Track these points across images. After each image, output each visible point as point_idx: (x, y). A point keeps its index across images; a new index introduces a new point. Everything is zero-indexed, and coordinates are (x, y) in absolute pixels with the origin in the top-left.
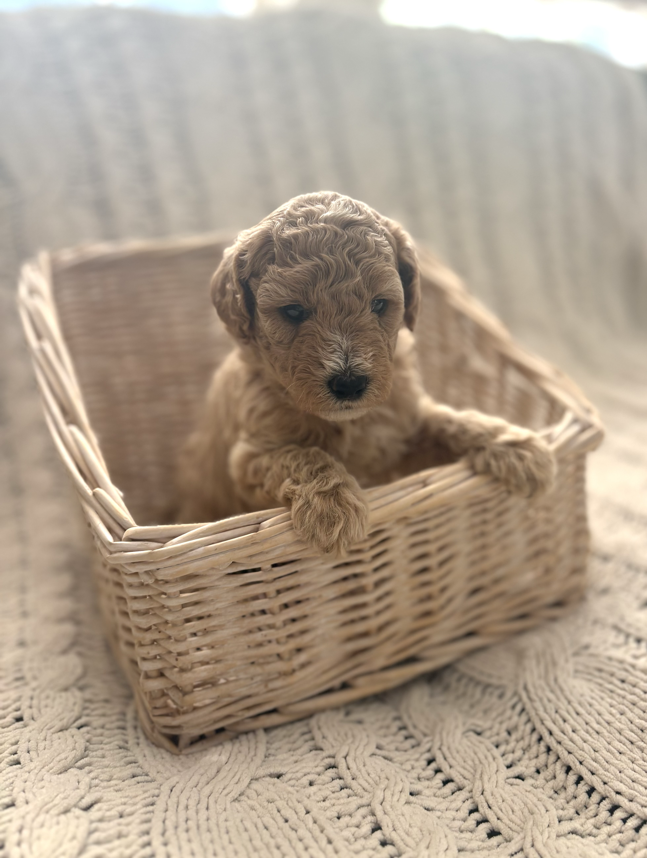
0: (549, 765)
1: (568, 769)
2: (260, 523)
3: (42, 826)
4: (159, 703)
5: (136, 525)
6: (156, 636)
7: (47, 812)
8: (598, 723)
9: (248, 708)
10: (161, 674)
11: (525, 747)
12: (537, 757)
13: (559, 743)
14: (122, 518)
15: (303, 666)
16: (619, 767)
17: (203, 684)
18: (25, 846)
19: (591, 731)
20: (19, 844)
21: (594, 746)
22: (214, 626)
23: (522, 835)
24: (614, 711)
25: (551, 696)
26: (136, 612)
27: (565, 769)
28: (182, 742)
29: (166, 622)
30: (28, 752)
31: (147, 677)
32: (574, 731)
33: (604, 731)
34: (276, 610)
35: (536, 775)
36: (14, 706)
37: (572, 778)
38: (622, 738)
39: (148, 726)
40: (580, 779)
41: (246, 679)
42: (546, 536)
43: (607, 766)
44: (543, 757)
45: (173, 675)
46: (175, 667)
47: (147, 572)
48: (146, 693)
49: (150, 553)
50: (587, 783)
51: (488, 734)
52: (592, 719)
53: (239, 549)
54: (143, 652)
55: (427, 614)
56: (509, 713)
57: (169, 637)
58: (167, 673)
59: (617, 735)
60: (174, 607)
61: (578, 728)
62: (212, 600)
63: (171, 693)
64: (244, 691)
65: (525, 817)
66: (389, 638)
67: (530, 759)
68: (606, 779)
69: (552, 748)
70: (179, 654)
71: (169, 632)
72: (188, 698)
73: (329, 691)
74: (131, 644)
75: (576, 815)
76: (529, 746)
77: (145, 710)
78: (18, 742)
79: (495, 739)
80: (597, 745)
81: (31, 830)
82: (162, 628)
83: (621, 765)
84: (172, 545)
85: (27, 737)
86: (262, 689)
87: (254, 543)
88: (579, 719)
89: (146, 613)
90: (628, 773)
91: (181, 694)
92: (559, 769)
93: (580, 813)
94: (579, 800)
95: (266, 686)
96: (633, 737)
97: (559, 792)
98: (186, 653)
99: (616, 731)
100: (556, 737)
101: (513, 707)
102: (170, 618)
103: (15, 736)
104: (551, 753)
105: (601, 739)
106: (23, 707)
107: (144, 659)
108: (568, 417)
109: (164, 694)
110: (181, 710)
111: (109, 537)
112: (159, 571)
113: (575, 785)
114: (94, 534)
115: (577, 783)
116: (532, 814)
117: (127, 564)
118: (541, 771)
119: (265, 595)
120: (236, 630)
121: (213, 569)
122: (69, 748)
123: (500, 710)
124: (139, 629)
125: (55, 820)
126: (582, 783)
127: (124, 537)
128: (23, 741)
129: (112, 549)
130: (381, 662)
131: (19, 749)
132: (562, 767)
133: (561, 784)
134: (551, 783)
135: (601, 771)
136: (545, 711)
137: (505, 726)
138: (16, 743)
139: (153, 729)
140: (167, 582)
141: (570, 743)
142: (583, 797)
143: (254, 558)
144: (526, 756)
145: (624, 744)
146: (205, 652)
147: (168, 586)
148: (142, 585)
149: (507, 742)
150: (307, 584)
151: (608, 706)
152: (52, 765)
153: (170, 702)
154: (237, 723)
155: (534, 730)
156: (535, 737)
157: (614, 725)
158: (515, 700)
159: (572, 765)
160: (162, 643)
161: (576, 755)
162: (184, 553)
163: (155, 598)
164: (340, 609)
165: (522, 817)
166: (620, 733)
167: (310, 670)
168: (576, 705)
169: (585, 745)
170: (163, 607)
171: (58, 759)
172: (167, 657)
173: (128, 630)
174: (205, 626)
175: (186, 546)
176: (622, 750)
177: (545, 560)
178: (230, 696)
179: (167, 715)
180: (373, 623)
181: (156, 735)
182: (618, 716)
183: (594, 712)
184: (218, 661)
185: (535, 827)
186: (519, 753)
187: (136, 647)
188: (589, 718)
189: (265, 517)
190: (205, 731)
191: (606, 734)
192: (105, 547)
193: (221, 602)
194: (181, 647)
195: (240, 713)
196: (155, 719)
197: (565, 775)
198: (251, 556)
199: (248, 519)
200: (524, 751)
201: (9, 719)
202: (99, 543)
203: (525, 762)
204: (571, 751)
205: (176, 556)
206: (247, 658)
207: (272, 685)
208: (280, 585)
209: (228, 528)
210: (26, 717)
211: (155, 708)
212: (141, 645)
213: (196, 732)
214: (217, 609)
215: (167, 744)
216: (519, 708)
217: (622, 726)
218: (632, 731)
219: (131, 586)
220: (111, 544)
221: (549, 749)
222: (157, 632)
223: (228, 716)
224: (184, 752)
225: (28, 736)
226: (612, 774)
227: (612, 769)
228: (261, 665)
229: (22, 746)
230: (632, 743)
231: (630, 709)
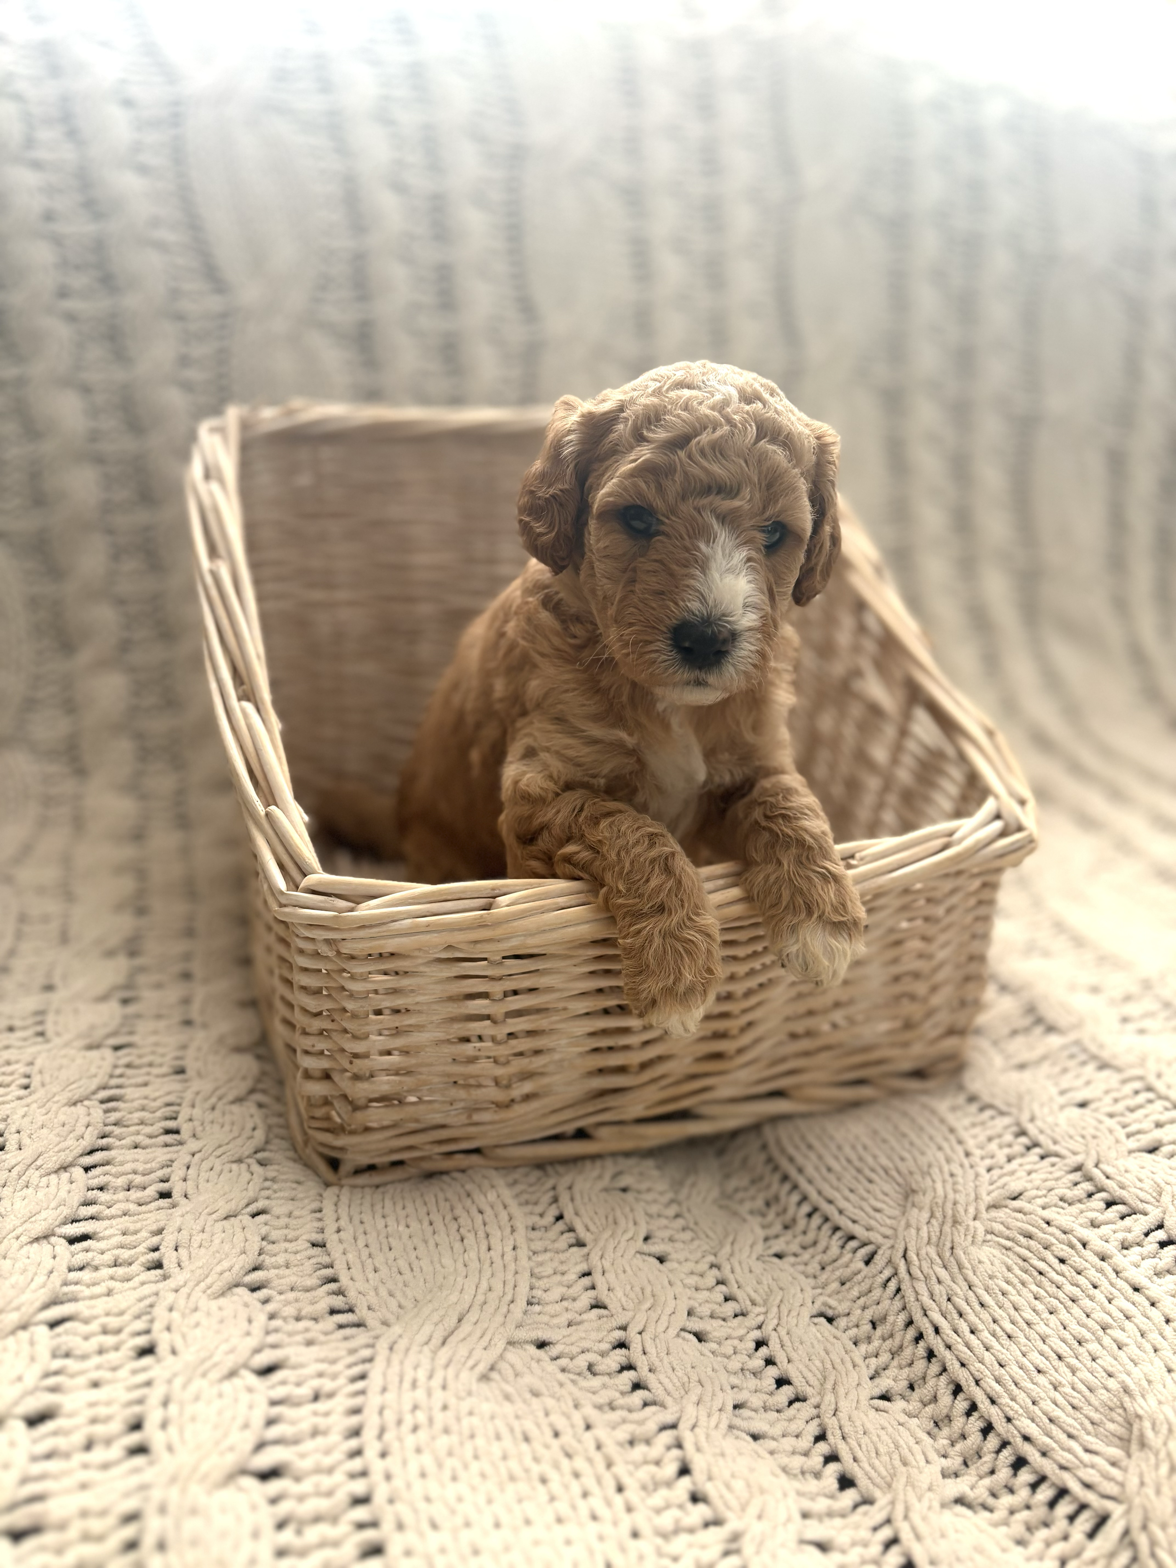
0: (928, 1378)
1: (957, 1390)
2: (494, 897)
3: (197, 1398)
4: (320, 1112)
5: (321, 871)
6: (326, 1025)
7: (204, 1375)
8: (1013, 1322)
9: (440, 1142)
10: (327, 1076)
11: (894, 1349)
12: (911, 1364)
13: (949, 1347)
14: (300, 856)
15: (528, 1098)
16: (1034, 1394)
17: (384, 1099)
18: (172, 1430)
19: (1000, 1332)
20: (164, 1425)
21: (1001, 1357)
22: (410, 1026)
23: (889, 1497)
24: (1040, 1307)
25: (943, 1274)
26: (304, 988)
27: (952, 1387)
28: (345, 1169)
29: (344, 1010)
30: (176, 1250)
31: (308, 1075)
32: (972, 1332)
33: (1020, 1335)
34: (500, 1017)
35: (908, 1392)
36: (160, 1174)
37: (962, 1405)
38: (1045, 1348)
39: (299, 1138)
40: (973, 1408)
41: (444, 1102)
42: (916, 975)
43: (1016, 1391)
44: (921, 1365)
45: (344, 1083)
46: (346, 1071)
47: (327, 941)
48: (303, 1097)
49: (335, 916)
50: (982, 1417)
51: (842, 1322)
52: (1004, 1315)
53: (460, 930)
54: (306, 1043)
55: (718, 1056)
56: (877, 1293)
57: (345, 1031)
58: (336, 1077)
59: (1040, 1343)
60: (358, 992)
61: (981, 1326)
62: (412, 991)
63: (337, 1104)
64: (438, 1119)
65: (894, 1468)
66: (654, 1081)
67: (901, 1368)
68: (1011, 1414)
69: (936, 1353)
70: (356, 1056)
71: (347, 1025)
72: (359, 1116)
73: (557, 1138)
74: (289, 1024)
75: (963, 1467)
76: (901, 1347)
77: (299, 1114)
78: (163, 1229)
79: (853, 1332)
80: (1004, 1356)
81: (182, 1405)
82: (336, 1017)
83: (1035, 1391)
84: (367, 910)
85: (178, 1223)
86: (463, 1119)
87: (482, 925)
88: (985, 1315)
89: (317, 992)
90: (1045, 1407)
91: (350, 1108)
92: (943, 1387)
93: (969, 1463)
94: (969, 1442)
95: (470, 1117)
96: (1063, 1349)
97: (940, 1424)
98: (366, 1056)
99: (1038, 1337)
100: (945, 1337)
101: (885, 1285)
102: (350, 1005)
103: (157, 1221)
104: (934, 1360)
105: (1014, 1347)
106: (175, 1178)
107: (307, 1052)
108: (989, 806)
109: (327, 1102)
110: (348, 1128)
111: (280, 882)
112: (344, 943)
113: (965, 1418)
114: (260, 871)
115: (968, 1414)
116: (905, 1464)
117: (301, 924)
118: (916, 1387)
119: (485, 995)
120: (440, 1035)
121: (420, 950)
122: (234, 1251)
123: (865, 1287)
124: (305, 1011)
125: (215, 1390)
126: (976, 1414)
127: (302, 886)
128: (171, 1230)
129: (283, 901)
130: (637, 1110)
131: (164, 1243)
132: (948, 1384)
133: (945, 1411)
134: (929, 1409)
135: (1005, 1400)
136: (932, 1296)
137: (868, 1314)
138: (160, 1232)
139: (306, 1142)
140: (352, 957)
141: (966, 1349)
142: (975, 1438)
143: (479, 946)
144: (895, 1363)
145: (1047, 1358)
146: (395, 1059)
147: (353, 963)
148: (317, 955)
149: (869, 1339)
150: (549, 990)
151: (1031, 1297)
152: (209, 1280)
153: (333, 1113)
154: (422, 1159)
155: (910, 1323)
156: (911, 1333)
157: (1037, 1327)
158: (887, 1273)
159: (963, 1383)
160: (335, 1036)
161: (972, 1368)
162: (384, 924)
163: (334, 975)
164: (591, 1030)
165: (889, 1467)
166: (1044, 1342)
167: (534, 1105)
168: (981, 1292)
169: (987, 1354)
170: (343, 989)
171: (219, 1268)
172: (338, 1056)
173: (290, 1006)
174: (397, 1025)
175: (388, 915)
176: (1041, 1366)
177: (908, 1008)
178: (417, 1121)
179: (327, 1130)
180: (634, 1058)
181: (308, 1151)
182: (1046, 1315)
183: (1008, 1305)
184: (409, 1073)
185: (909, 1488)
186: (885, 1357)
187: (298, 1033)
188: (999, 1313)
189: (505, 890)
190: (376, 1161)
191: (1023, 1340)
192: (273, 894)
193: (425, 994)
194: (359, 1047)
195: (428, 1147)
196: (311, 1132)
197: (952, 1397)
198: (476, 942)
199: (477, 889)
200: (894, 1354)
201: (151, 1191)
202: (265, 886)
203: (892, 1372)
204: (966, 1362)
205: (371, 926)
206: (449, 1075)
207: (476, 1117)
208: (510, 985)
209: (450, 898)
210: (176, 1194)
211: (313, 1118)
212: (305, 1033)
213: (365, 1160)
214: (417, 1003)
215: (323, 1167)
216: (892, 1286)
217: (1048, 1331)
218: (1064, 1341)
219: (301, 952)
220: (282, 893)
221: (931, 1355)
222: (329, 1021)
223: (410, 1148)
224: (344, 1181)
225: (178, 1221)
226: (1021, 1407)
227: (1021, 1396)
228: (467, 1086)
229: (168, 1240)
230: (1060, 1358)
231: (1065, 1308)
